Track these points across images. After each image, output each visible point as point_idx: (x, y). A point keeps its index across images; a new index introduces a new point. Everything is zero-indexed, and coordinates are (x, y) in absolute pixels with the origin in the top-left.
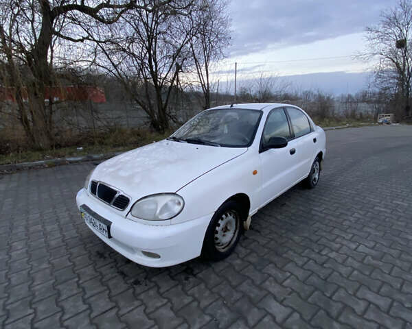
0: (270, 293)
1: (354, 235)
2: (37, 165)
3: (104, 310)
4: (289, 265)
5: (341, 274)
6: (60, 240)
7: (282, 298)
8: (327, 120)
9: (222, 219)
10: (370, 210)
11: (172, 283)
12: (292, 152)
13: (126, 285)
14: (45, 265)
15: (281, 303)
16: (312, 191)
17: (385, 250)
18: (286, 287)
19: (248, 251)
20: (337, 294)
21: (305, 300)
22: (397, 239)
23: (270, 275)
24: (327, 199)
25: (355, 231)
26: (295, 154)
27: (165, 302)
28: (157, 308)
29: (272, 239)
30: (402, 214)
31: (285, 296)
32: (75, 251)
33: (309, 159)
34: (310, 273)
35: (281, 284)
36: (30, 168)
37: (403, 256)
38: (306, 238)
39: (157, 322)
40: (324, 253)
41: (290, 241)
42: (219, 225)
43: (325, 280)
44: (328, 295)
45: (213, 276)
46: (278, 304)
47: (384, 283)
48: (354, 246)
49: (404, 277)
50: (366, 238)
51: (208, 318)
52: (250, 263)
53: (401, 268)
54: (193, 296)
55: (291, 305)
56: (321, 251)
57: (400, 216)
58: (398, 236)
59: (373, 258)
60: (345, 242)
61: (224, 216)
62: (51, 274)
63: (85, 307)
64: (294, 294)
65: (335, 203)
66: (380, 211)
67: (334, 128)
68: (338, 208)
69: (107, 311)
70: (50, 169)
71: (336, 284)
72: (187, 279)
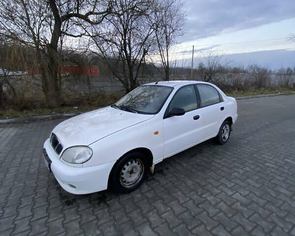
0: (149, 221)
1: (236, 184)
2: (46, 118)
3: (40, 218)
4: (173, 202)
5: (208, 214)
6: (36, 169)
7: (155, 226)
8: (263, 89)
9: (128, 165)
10: (261, 165)
11: (89, 205)
12: (196, 118)
13: (60, 203)
14: (21, 185)
15: (153, 229)
16: (220, 146)
17: (255, 199)
18: (162, 218)
19: (150, 188)
20: (197, 228)
21: (171, 230)
22: (270, 191)
23: (155, 208)
24: (230, 154)
25: (238, 182)
26: (199, 119)
27: (77, 217)
28: (72, 221)
29: (170, 181)
30: (286, 171)
31: (158, 224)
32: (41, 177)
33: (216, 123)
34: (186, 209)
35: (160, 216)
36: (41, 120)
37: (267, 205)
38: (197, 183)
39: (66, 230)
40: (204, 196)
41: (184, 184)
42: (124, 169)
43: (194, 217)
44: (190, 229)
45: (117, 204)
46: (151, 230)
47: (239, 225)
48: (230, 193)
49: (258, 223)
50: (244, 188)
51: (98, 232)
52: (147, 198)
53: (260, 215)
54: (97, 216)
55: (159, 232)
56: (202, 194)
57: (284, 172)
58: (272, 189)
59: (241, 204)
60: (225, 189)
61: (130, 163)
62: (22, 191)
63: (30, 214)
64: (166, 224)
65: (235, 157)
66: (268, 167)
67: (267, 95)
68: (234, 161)
69: (41, 218)
70: (52, 121)
71: (200, 220)
72: (99, 204)
